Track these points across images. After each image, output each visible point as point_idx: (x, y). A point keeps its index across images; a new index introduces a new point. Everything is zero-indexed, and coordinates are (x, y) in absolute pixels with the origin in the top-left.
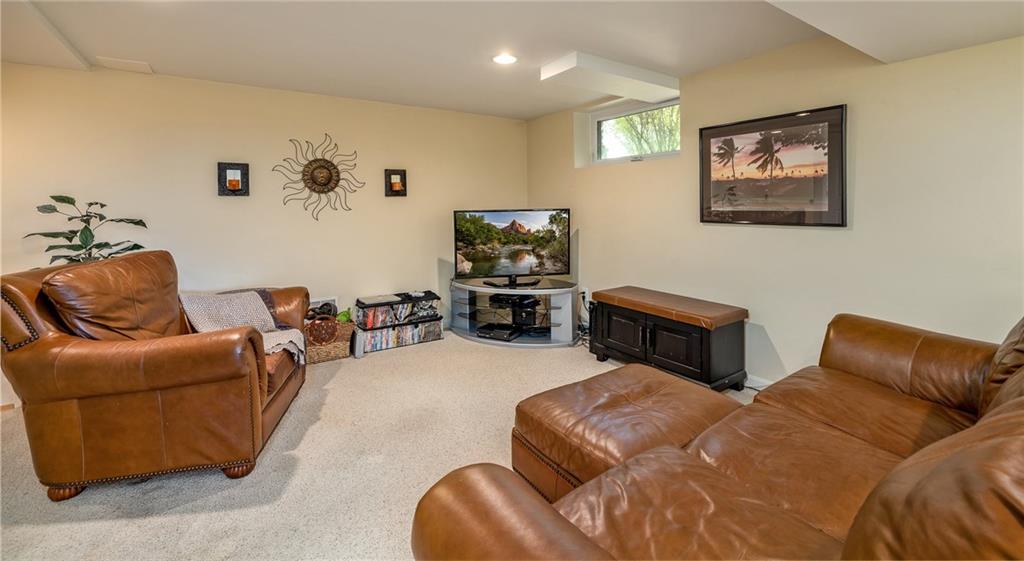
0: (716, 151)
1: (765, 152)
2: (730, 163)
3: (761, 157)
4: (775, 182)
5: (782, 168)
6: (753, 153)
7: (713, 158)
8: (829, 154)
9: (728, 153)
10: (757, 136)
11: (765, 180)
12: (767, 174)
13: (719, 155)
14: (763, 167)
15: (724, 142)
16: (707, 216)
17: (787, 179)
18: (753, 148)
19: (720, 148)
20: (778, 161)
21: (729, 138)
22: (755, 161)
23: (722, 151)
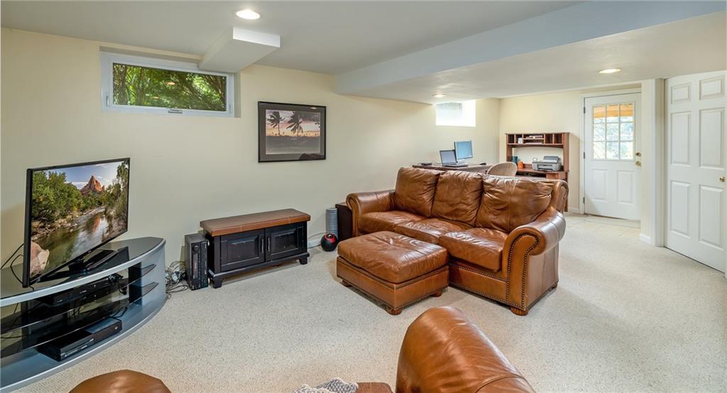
0: (269, 118)
1: (295, 122)
2: (277, 126)
3: (292, 125)
4: (299, 138)
5: (302, 132)
6: (289, 122)
7: (267, 122)
8: (321, 127)
9: (276, 120)
10: (291, 113)
11: (295, 137)
12: (296, 134)
13: (271, 120)
14: (294, 130)
15: (275, 113)
16: (262, 159)
17: (305, 137)
18: (289, 119)
19: (272, 116)
20: (301, 128)
21: (277, 111)
22: (290, 127)
23: (273, 119)
